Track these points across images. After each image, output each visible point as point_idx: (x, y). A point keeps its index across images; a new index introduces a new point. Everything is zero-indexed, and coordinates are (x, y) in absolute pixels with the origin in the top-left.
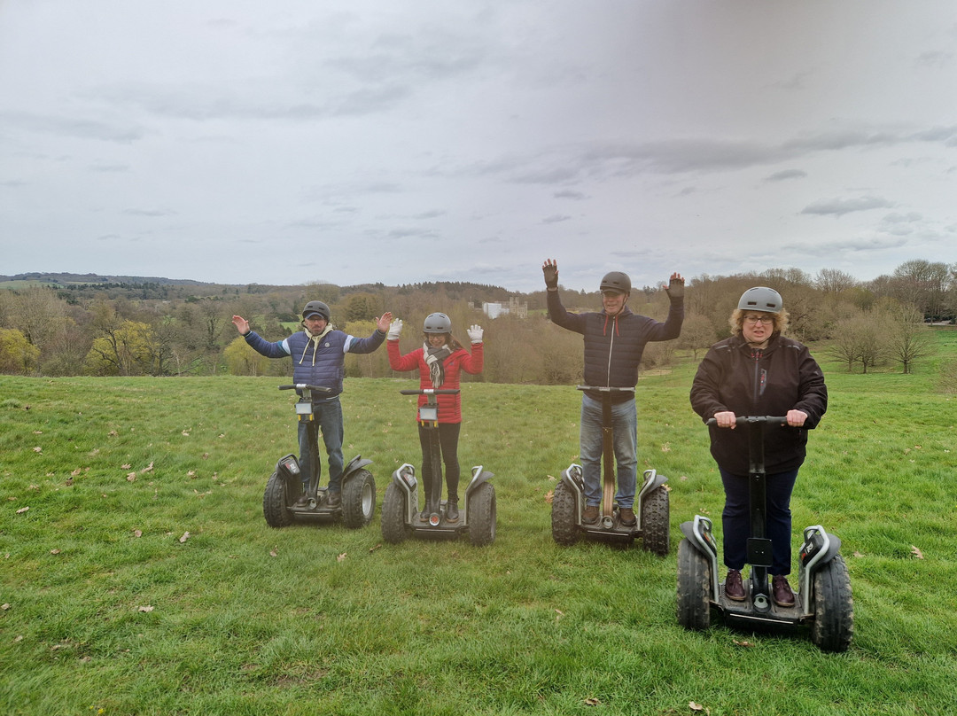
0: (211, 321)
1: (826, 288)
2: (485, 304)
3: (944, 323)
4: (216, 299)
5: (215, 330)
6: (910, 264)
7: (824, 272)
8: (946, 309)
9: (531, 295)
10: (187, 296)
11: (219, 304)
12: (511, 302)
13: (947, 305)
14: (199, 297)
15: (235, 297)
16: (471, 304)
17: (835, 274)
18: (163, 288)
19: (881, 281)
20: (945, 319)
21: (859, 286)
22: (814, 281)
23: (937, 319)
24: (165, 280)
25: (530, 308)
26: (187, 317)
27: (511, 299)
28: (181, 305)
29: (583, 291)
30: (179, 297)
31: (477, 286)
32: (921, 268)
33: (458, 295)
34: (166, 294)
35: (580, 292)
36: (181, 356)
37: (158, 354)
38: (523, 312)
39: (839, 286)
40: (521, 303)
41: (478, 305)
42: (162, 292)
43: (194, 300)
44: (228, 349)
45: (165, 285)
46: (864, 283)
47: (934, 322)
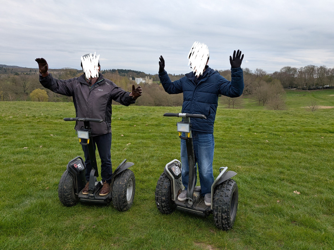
0: (24, 83)
1: (257, 75)
2: (136, 78)
3: (294, 89)
4: (27, 74)
5: (26, 86)
6: (285, 68)
7: (257, 70)
8: (295, 84)
9: (154, 75)
10: (15, 73)
11: (27, 76)
12: (146, 78)
13: (295, 83)
14: (20, 73)
15: (34, 73)
16: (131, 79)
17: (260, 71)
18: (4, 69)
19: (276, 73)
20: (295, 88)
21: (268, 75)
22: (253, 73)
23: (292, 87)
24: (5, 66)
25: (153, 81)
26: (14, 81)
27: (146, 77)
28: (12, 76)
29: (174, 74)
30: (11, 73)
31: (134, 71)
32: (289, 69)
33: (126, 74)
34: (6, 72)
35: (173, 75)
36: (12, 97)
37: (2, 95)
38: (150, 82)
39: (262, 75)
40: (150, 78)
41: (134, 79)
42: (4, 70)
43: (17, 74)
44: (31, 94)
45: (5, 68)
46: (270, 74)
47: (291, 88)
